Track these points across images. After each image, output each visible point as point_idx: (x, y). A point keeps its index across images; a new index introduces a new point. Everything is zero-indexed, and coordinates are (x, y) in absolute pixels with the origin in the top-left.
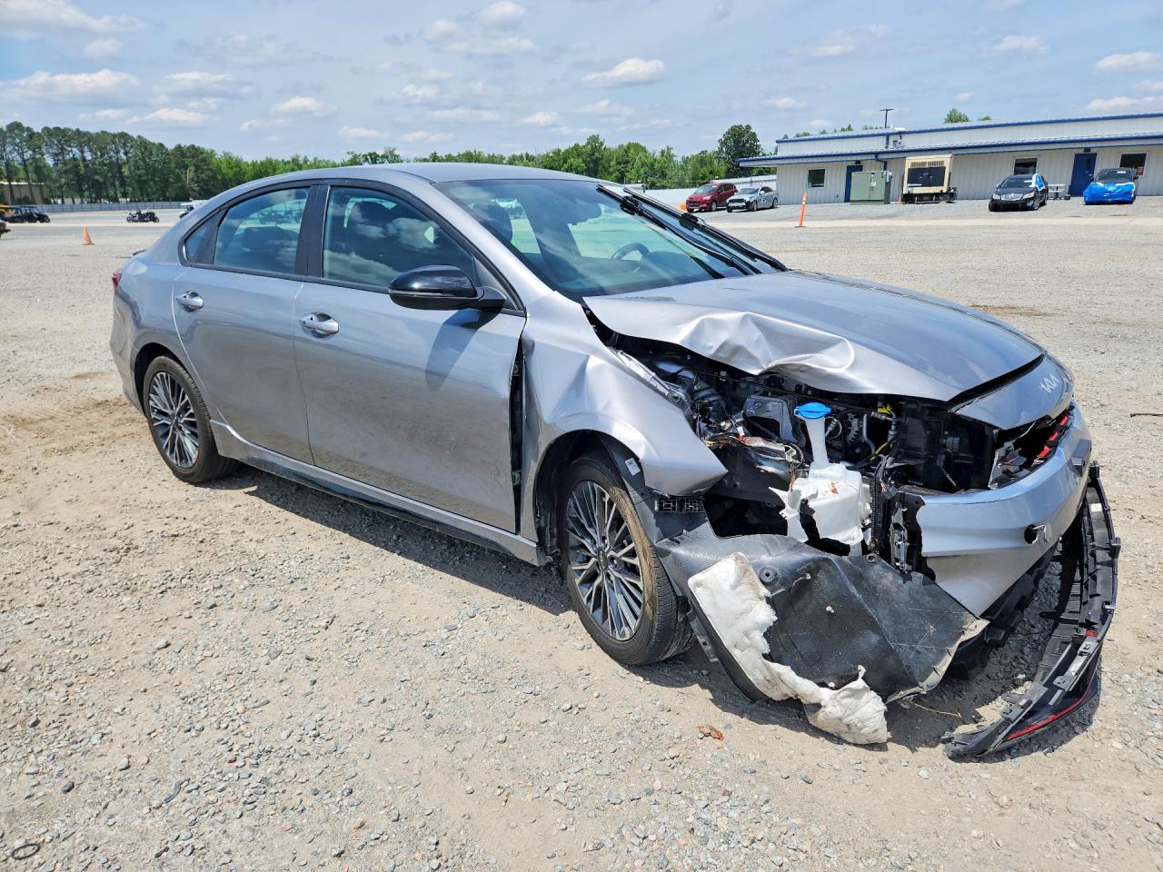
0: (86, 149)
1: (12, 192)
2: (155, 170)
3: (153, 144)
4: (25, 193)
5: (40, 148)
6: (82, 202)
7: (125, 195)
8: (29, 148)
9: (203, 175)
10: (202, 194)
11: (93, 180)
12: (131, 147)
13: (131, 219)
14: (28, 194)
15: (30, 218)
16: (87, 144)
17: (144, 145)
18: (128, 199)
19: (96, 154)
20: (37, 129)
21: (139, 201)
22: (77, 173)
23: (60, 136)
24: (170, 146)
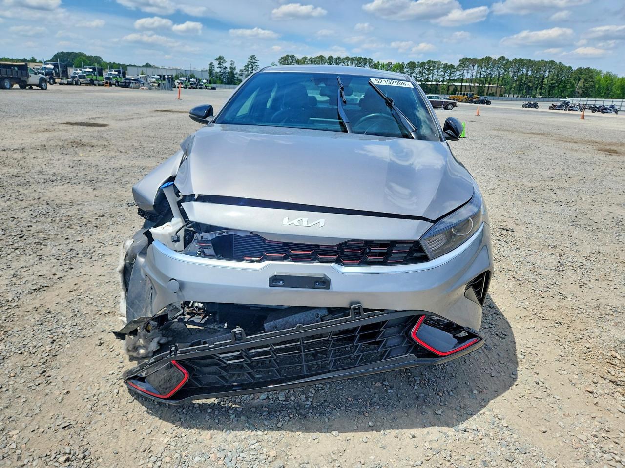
0: (530, 69)
1: (488, 90)
2: (562, 81)
3: (566, 67)
4: (494, 90)
5: (508, 69)
6: (518, 97)
7: (540, 93)
8: (504, 69)
9: (588, 85)
10: (583, 95)
11: (527, 85)
12: (554, 68)
13: (524, 106)
14: (494, 91)
15: (483, 102)
16: (532, 67)
17: (561, 67)
18: (541, 96)
19: (534, 72)
20: (511, 59)
21: (546, 97)
22: (521, 82)
23: (521, 63)
24: (575, 68)
